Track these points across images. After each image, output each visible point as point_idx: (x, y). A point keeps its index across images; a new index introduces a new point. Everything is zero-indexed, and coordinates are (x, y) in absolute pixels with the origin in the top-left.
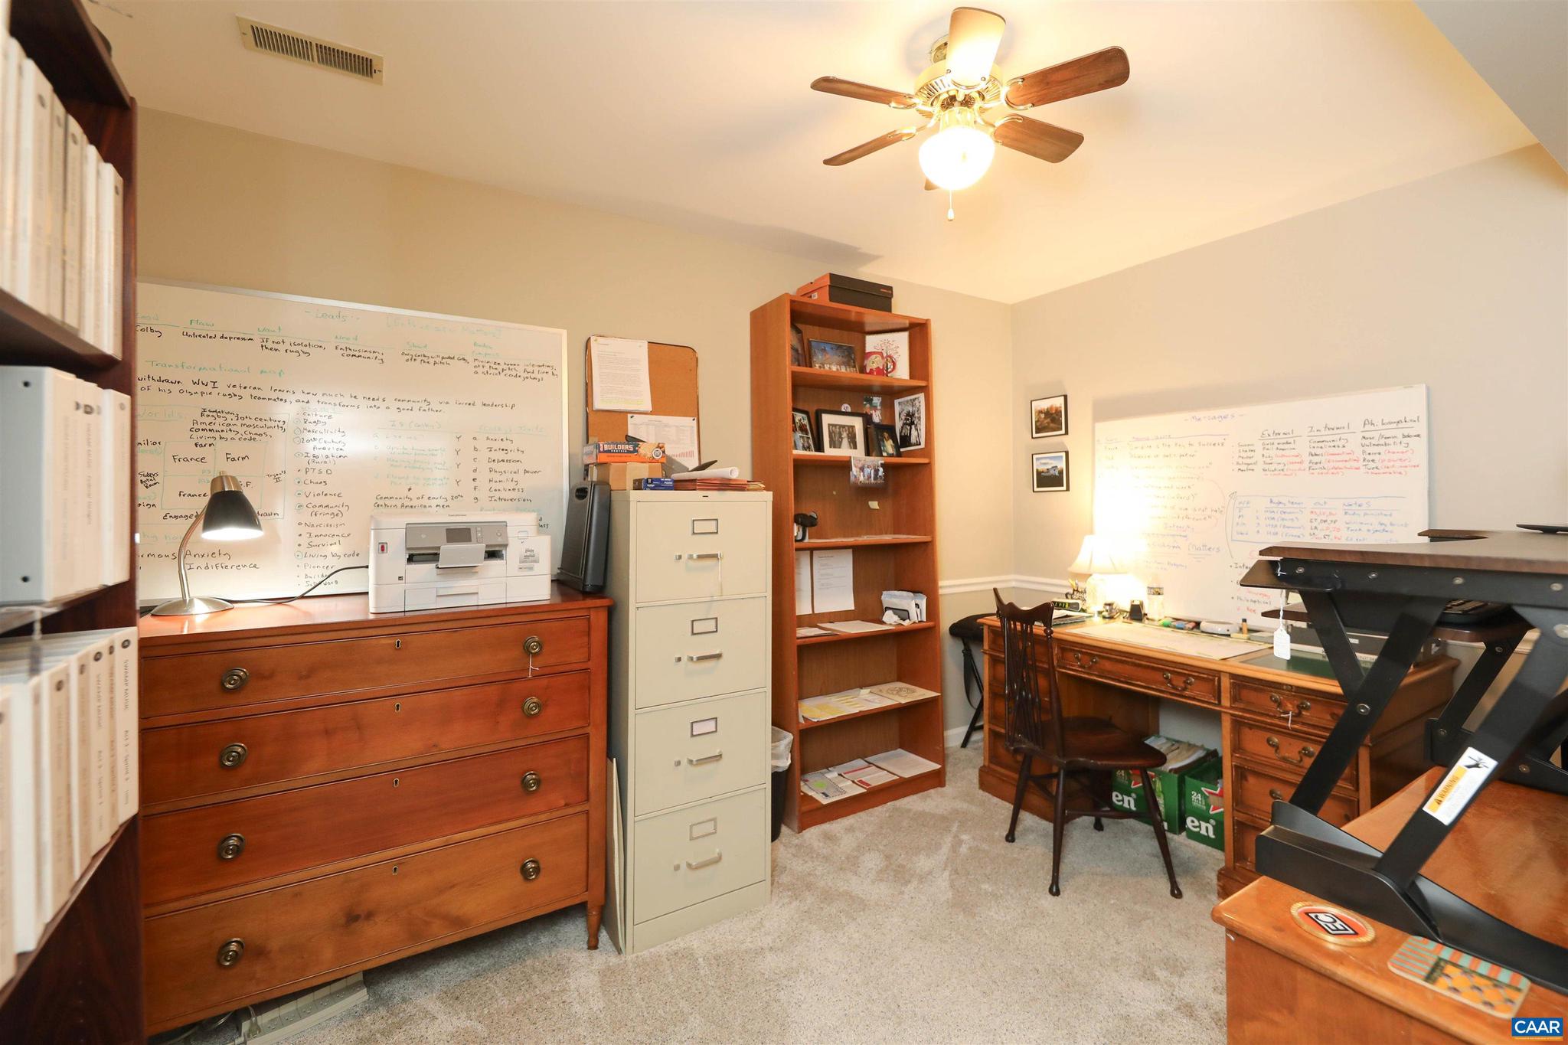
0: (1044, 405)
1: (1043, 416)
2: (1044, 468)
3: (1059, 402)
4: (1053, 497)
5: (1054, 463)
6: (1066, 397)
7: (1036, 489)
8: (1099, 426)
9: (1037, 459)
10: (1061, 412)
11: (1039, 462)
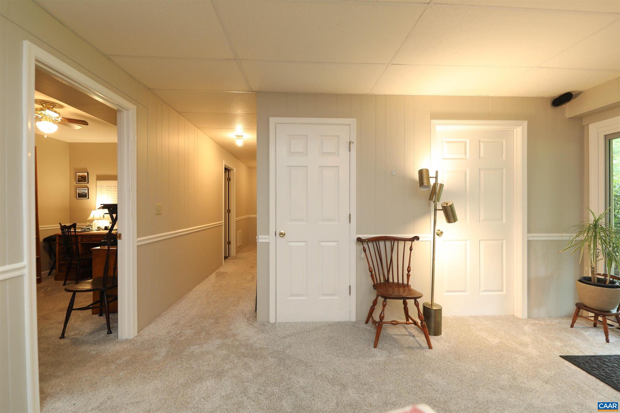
0: (81, 174)
1: (80, 177)
2: (81, 192)
3: (86, 174)
4: (84, 201)
5: (84, 191)
6: (88, 173)
7: (77, 198)
8: (98, 182)
9: (78, 190)
10: (86, 177)
11: (79, 191)
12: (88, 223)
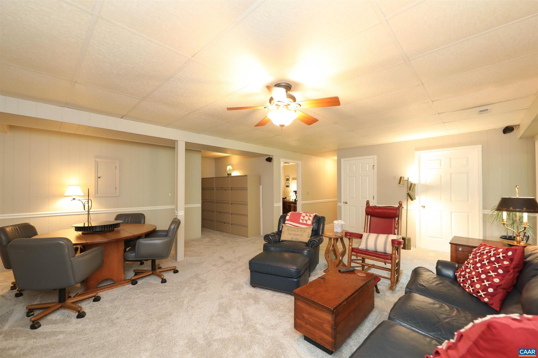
2: (287, 185)
4: (288, 188)
6: (289, 177)
8: (292, 181)
12: (289, 198)
